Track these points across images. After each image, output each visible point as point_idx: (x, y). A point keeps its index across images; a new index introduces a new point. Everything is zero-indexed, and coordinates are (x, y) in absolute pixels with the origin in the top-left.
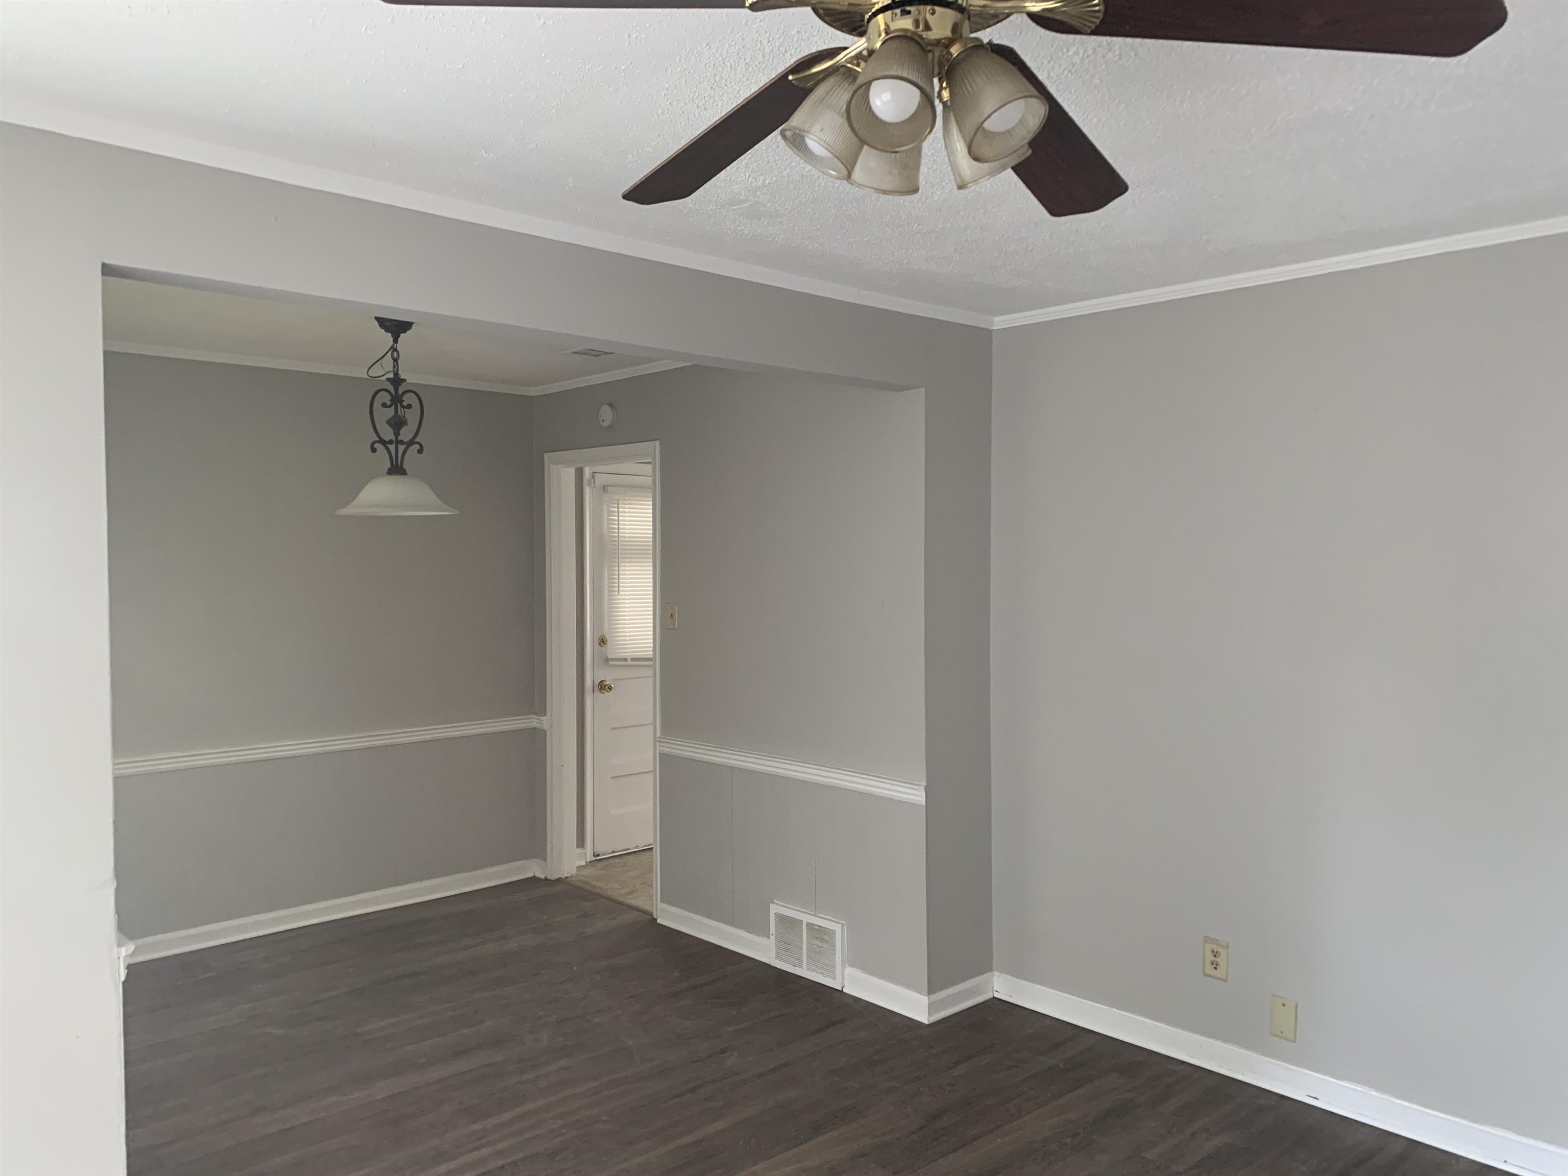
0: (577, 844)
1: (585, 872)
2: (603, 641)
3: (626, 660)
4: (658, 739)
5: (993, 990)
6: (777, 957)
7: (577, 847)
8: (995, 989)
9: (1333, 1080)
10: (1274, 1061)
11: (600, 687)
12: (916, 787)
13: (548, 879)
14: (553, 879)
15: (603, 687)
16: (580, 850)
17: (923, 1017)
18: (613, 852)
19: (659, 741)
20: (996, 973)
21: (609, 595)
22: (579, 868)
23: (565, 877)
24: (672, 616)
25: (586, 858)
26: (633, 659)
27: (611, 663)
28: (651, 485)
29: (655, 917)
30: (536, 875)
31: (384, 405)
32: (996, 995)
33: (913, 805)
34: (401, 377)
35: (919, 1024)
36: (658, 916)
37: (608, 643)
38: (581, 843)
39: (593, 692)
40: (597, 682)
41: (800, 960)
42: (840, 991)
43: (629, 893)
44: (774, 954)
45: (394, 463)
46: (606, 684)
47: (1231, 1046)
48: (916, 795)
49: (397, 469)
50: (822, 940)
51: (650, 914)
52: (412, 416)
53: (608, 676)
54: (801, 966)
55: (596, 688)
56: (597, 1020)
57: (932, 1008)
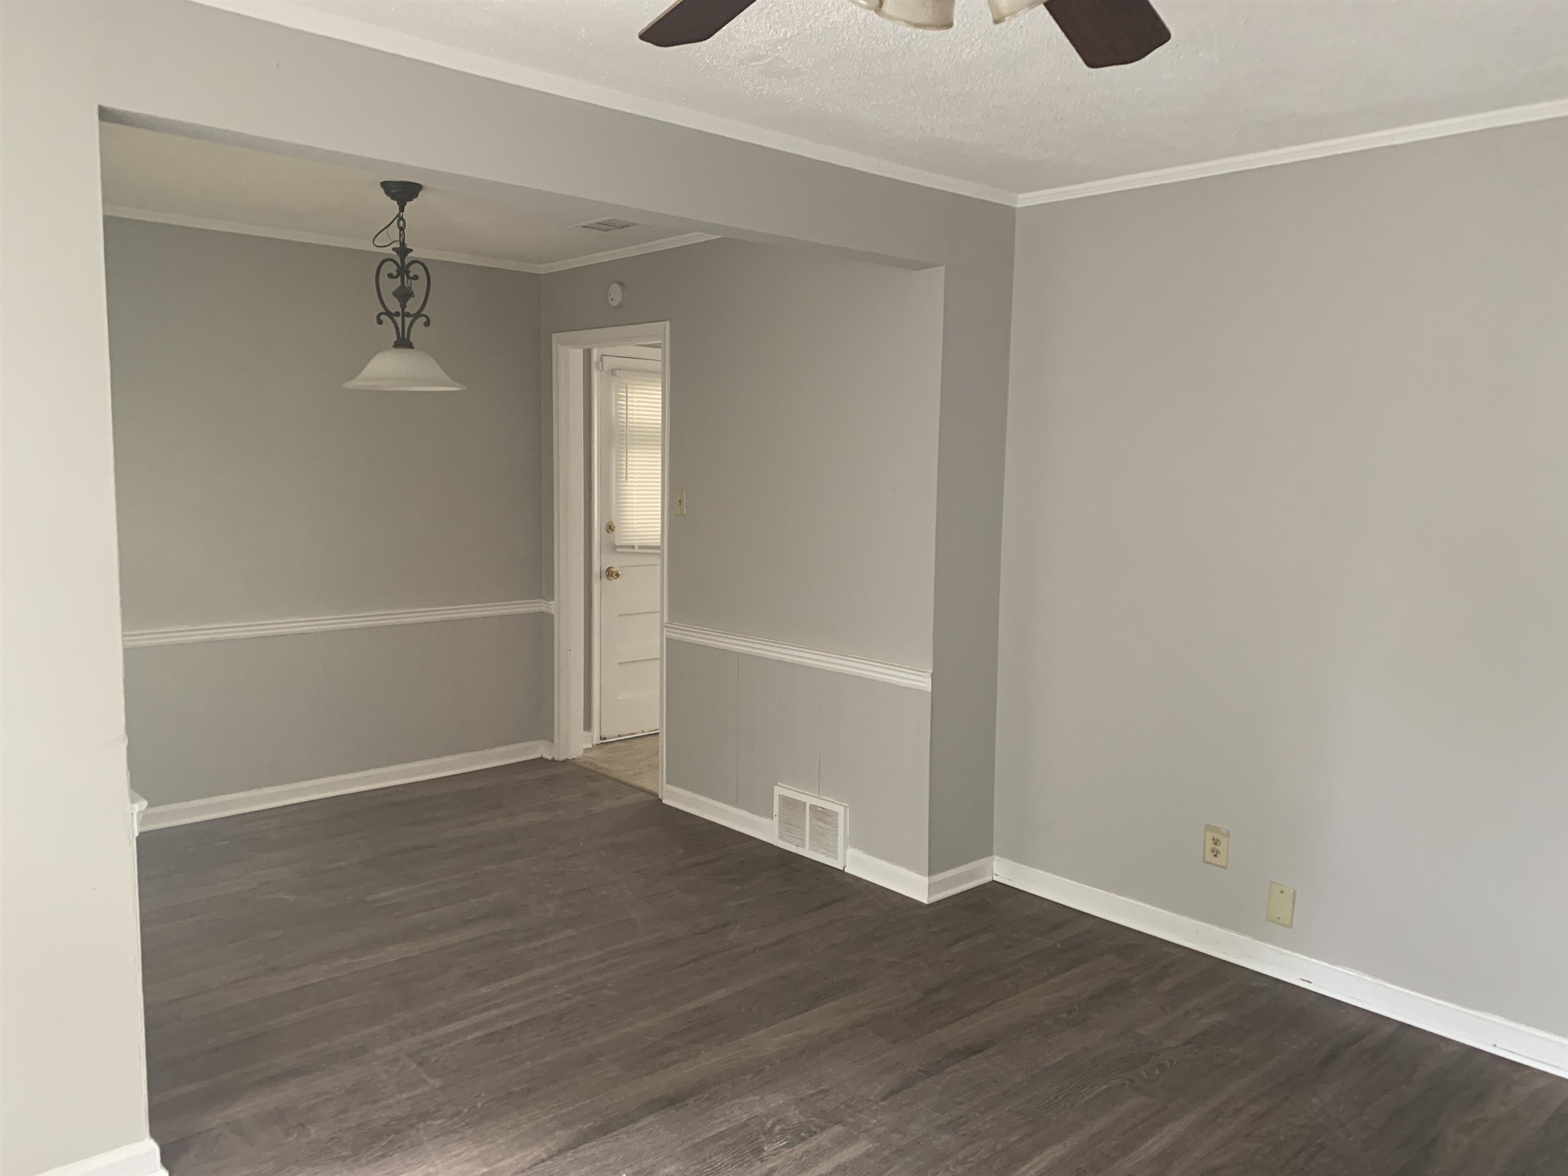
0: (584, 728)
1: (591, 754)
2: (610, 528)
3: (633, 547)
4: (664, 624)
5: (993, 873)
6: (781, 837)
7: (584, 730)
8: (995, 872)
9: (1327, 965)
10: (1270, 946)
11: (607, 574)
12: (922, 674)
13: (556, 761)
14: (560, 760)
15: (610, 574)
16: (587, 733)
17: (923, 897)
18: (620, 736)
19: (667, 627)
20: (996, 857)
21: (617, 482)
22: (586, 750)
23: (571, 758)
24: (680, 501)
25: (592, 740)
26: (641, 547)
27: (619, 550)
28: (661, 370)
29: (660, 797)
30: (543, 756)
31: (390, 276)
32: (996, 878)
33: (919, 691)
34: (408, 247)
35: (919, 904)
36: (664, 796)
37: (616, 530)
38: (588, 726)
39: (601, 578)
40: (605, 568)
41: (803, 840)
42: (840, 870)
43: (635, 775)
44: (777, 835)
45: (401, 336)
46: (613, 570)
47: (1227, 931)
48: (923, 682)
49: (403, 343)
50: (826, 822)
51: (655, 795)
52: (418, 287)
53: (615, 563)
54: (804, 847)
55: (604, 574)
56: (603, 893)
57: (932, 888)
